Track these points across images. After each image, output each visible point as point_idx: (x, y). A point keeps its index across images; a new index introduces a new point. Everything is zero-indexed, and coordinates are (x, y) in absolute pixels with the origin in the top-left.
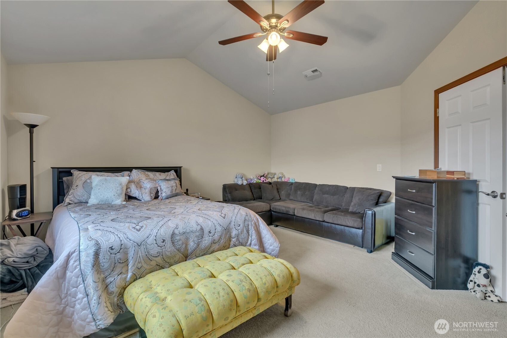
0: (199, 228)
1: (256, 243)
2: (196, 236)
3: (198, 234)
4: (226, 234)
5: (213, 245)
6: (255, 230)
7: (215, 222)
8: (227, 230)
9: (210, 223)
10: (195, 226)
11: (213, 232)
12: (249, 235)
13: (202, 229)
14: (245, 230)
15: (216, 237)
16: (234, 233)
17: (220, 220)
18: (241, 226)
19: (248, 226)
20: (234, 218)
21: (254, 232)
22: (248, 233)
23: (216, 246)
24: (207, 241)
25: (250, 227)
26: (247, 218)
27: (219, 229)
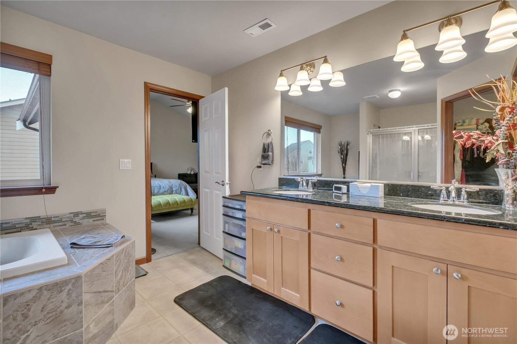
0: (159, 185)
1: (185, 194)
2: (158, 188)
3: (158, 187)
4: (170, 189)
5: (165, 192)
6: (185, 189)
7: (165, 184)
8: (171, 188)
9: (164, 184)
10: (157, 184)
11: (165, 187)
12: (181, 191)
13: (160, 186)
14: (179, 189)
15: (166, 189)
16: (174, 189)
17: (168, 184)
18: (178, 187)
19: (181, 187)
20: (174, 183)
21: (184, 190)
22: (181, 190)
23: (166, 193)
24: (162, 191)
25: (182, 187)
26: (181, 184)
27: (167, 187)
